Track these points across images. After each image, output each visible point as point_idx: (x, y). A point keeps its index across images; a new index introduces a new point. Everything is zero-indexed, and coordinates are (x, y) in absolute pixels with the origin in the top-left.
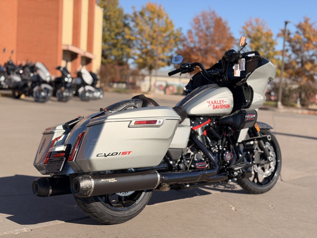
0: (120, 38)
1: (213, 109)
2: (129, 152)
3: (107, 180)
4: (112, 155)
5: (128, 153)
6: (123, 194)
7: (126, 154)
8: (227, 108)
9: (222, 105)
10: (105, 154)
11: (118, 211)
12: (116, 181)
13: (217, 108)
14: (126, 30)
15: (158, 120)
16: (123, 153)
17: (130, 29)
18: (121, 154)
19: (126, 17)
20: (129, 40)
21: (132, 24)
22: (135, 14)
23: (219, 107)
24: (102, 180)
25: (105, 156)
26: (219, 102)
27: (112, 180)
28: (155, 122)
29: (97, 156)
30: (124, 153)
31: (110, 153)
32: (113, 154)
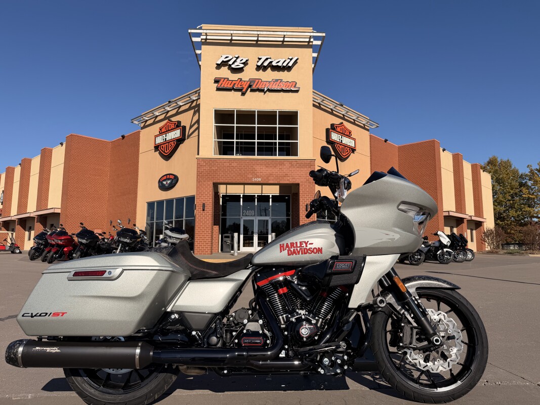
0: (517, 199)
1: (289, 255)
2: (63, 314)
3: (44, 349)
4: (40, 316)
5: (61, 314)
6: (113, 370)
7: (58, 315)
8: (314, 253)
9: (304, 249)
10: (32, 314)
11: (107, 393)
12: (59, 351)
13: (296, 254)
14: (524, 190)
15: (108, 271)
16: (54, 314)
17: (528, 187)
18: (52, 315)
19: (521, 177)
20: (529, 199)
21: (530, 183)
22: (531, 171)
23: (299, 252)
24: (37, 348)
25: (32, 317)
26: (299, 245)
27: (55, 350)
28: (103, 272)
29: (23, 316)
30: (56, 314)
31: (38, 313)
32: (42, 315)
